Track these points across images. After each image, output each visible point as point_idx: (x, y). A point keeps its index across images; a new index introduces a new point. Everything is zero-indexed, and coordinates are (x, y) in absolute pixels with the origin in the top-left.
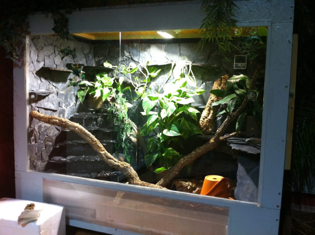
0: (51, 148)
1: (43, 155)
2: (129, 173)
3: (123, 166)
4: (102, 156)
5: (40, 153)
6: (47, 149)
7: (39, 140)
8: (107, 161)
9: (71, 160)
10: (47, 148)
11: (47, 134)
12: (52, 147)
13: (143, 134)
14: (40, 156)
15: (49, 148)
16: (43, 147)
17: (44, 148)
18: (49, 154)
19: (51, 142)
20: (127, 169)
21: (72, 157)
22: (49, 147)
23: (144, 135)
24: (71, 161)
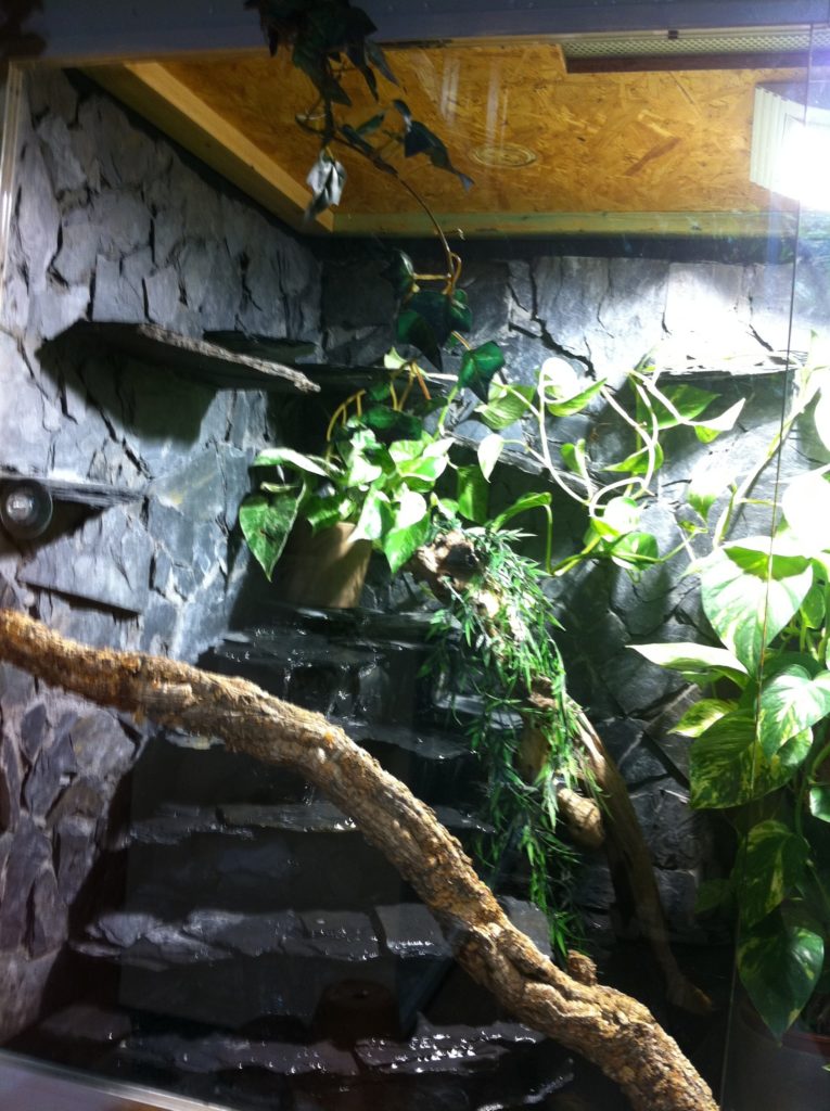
0: (84, 860)
1: (38, 911)
5: (24, 895)
6: (64, 870)
7: (22, 813)
10: (66, 860)
11: (74, 769)
12: (93, 848)
14: (23, 917)
15: (77, 859)
16: (43, 858)
17: (47, 865)
18: (70, 897)
19: (90, 815)
22: (76, 852)
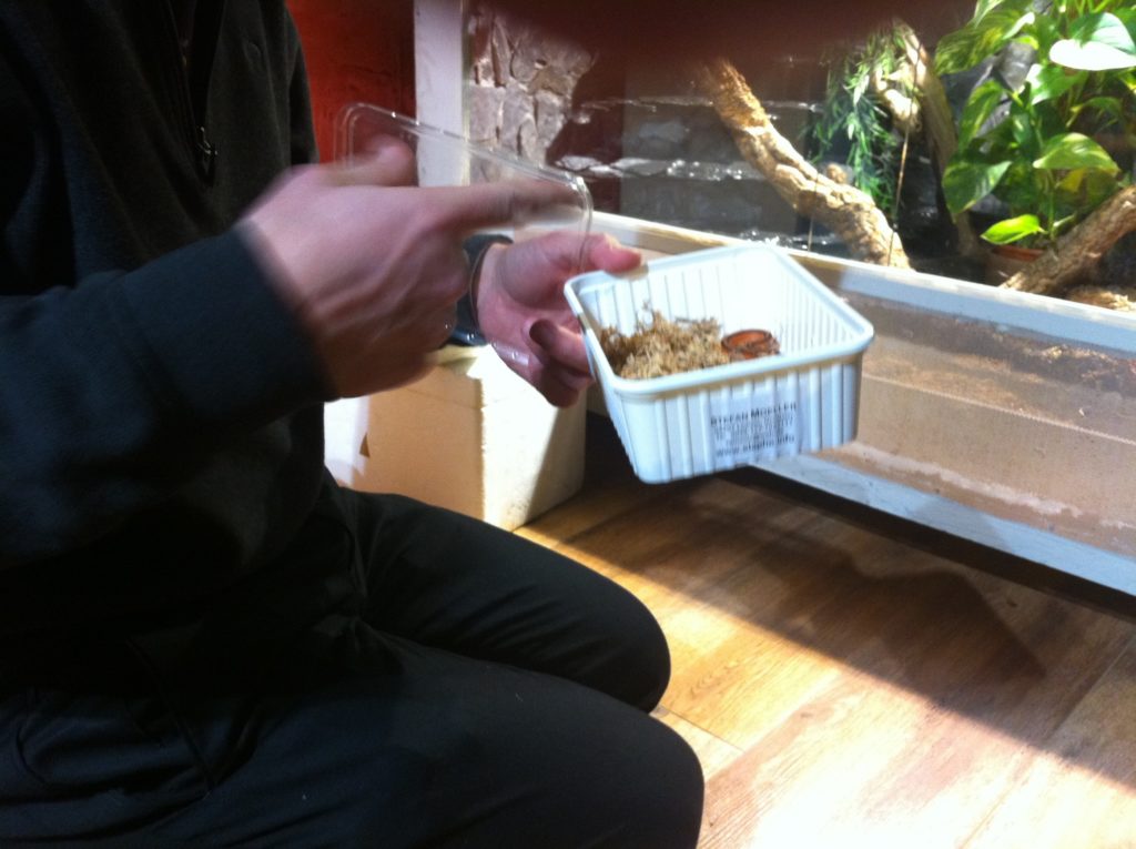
0: (555, 120)
1: (524, 142)
2: (865, 234)
3: (842, 199)
4: (752, 147)
5: (514, 131)
6: (541, 123)
7: (511, 79)
8: (774, 170)
9: (629, 171)
10: (543, 116)
11: (544, 59)
12: (562, 117)
13: (950, 64)
14: (515, 143)
15: (550, 119)
16: (527, 111)
17: (529, 116)
18: (547, 143)
19: (559, 94)
20: (857, 215)
21: (633, 162)
22: (550, 115)
23: (953, 67)
24: (629, 176)
